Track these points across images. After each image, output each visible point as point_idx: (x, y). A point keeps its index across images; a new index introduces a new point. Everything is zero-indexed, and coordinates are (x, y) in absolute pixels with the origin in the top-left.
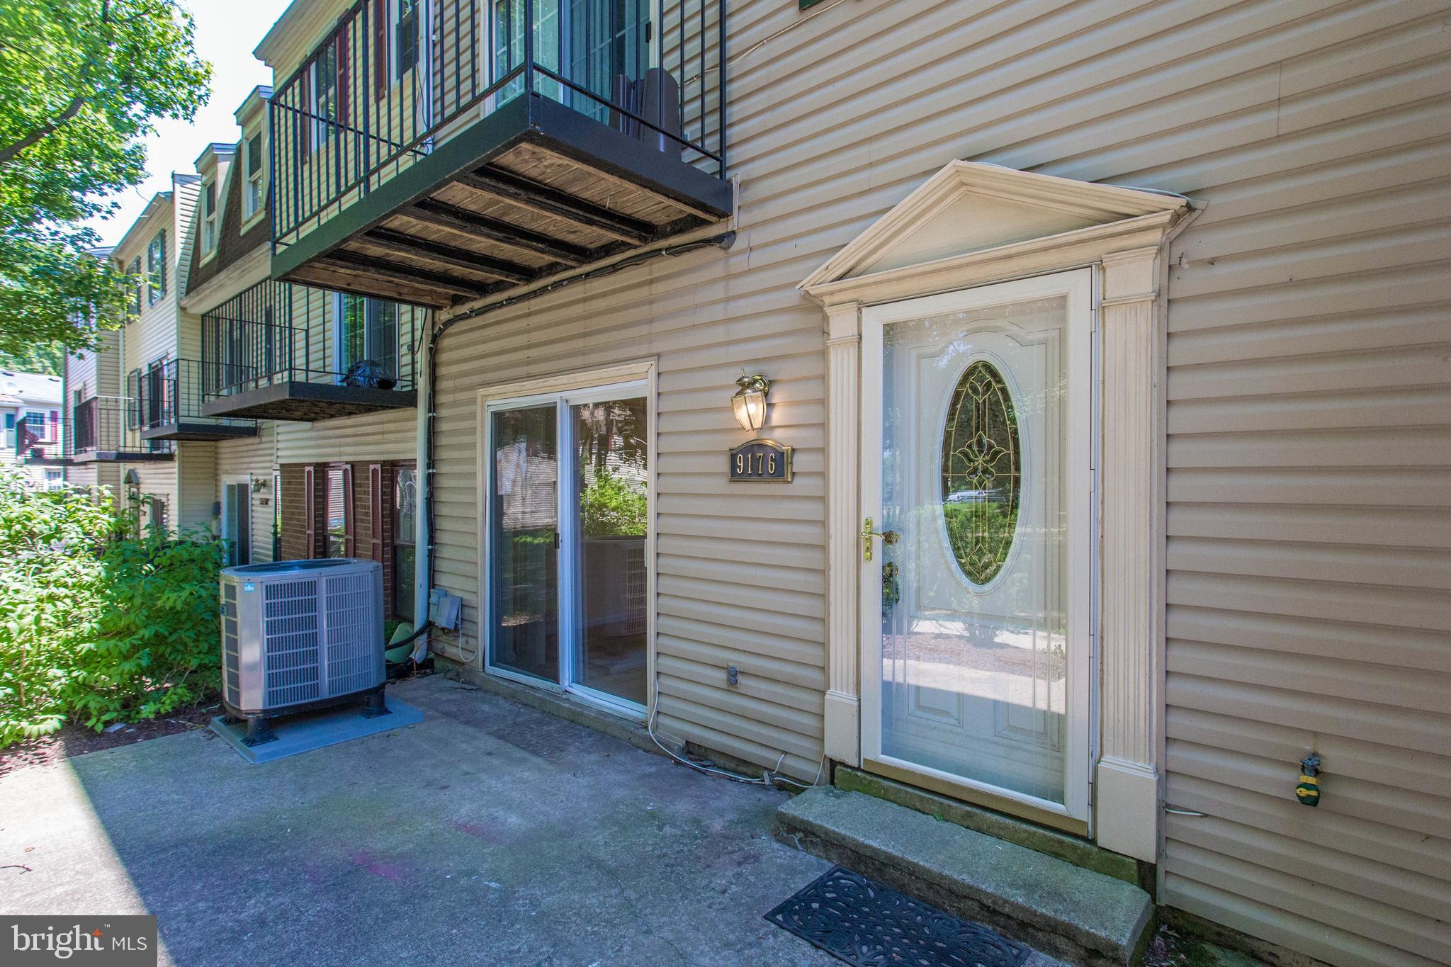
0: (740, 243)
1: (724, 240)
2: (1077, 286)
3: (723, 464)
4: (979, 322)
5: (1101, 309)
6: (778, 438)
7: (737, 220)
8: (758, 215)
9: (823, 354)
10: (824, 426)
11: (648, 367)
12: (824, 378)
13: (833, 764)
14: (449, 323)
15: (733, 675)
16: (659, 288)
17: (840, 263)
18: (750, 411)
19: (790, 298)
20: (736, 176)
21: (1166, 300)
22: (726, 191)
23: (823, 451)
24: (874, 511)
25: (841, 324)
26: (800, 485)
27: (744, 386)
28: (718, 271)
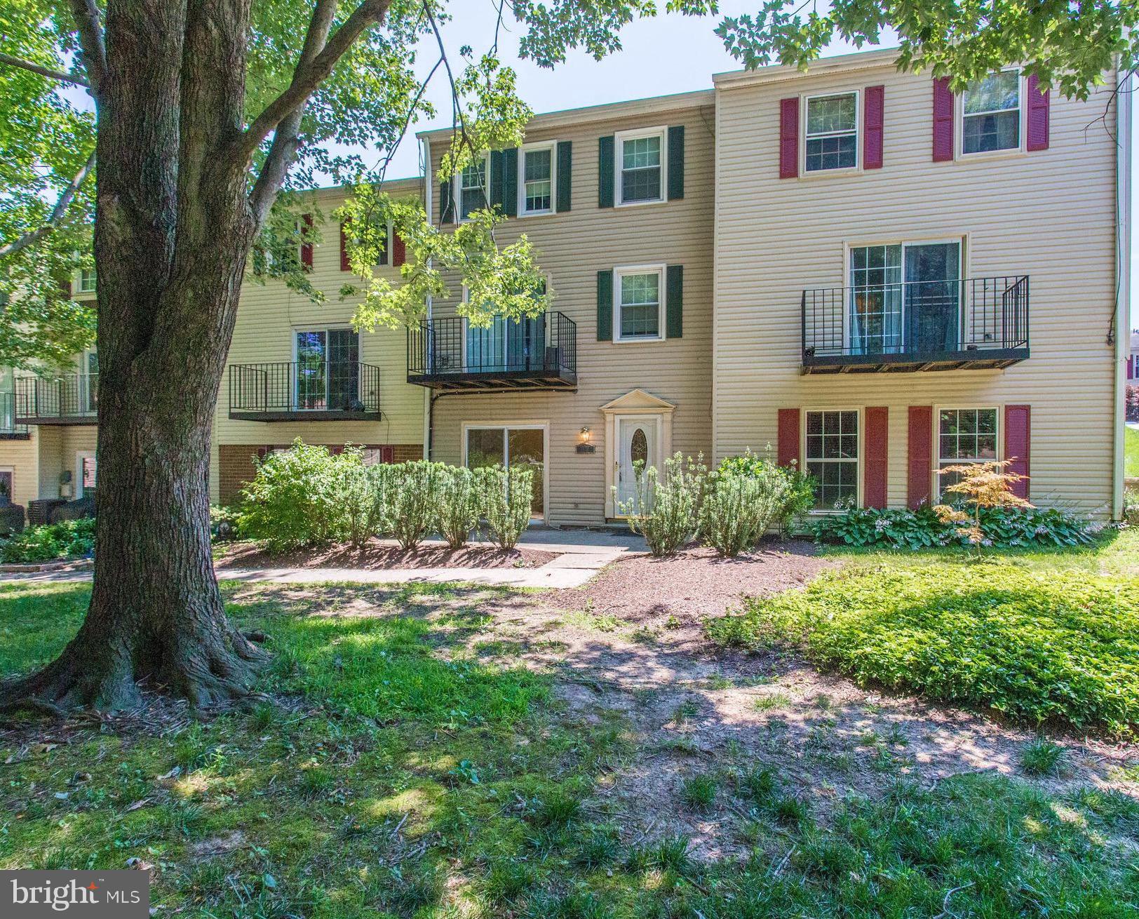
0: (579, 393)
1: (574, 391)
2: (659, 417)
3: (574, 449)
4: (643, 421)
5: (663, 422)
6: (591, 443)
7: (579, 387)
8: (586, 387)
9: (604, 424)
10: (604, 441)
11: (548, 422)
12: (604, 429)
13: (607, 519)
14: (441, 395)
15: (576, 505)
16: (550, 400)
17: (610, 404)
18: (585, 436)
19: (595, 409)
20: (579, 375)
21: (673, 422)
22: (575, 378)
23: (604, 447)
24: (617, 460)
25: (609, 418)
26: (597, 454)
27: (583, 431)
28: (572, 399)
